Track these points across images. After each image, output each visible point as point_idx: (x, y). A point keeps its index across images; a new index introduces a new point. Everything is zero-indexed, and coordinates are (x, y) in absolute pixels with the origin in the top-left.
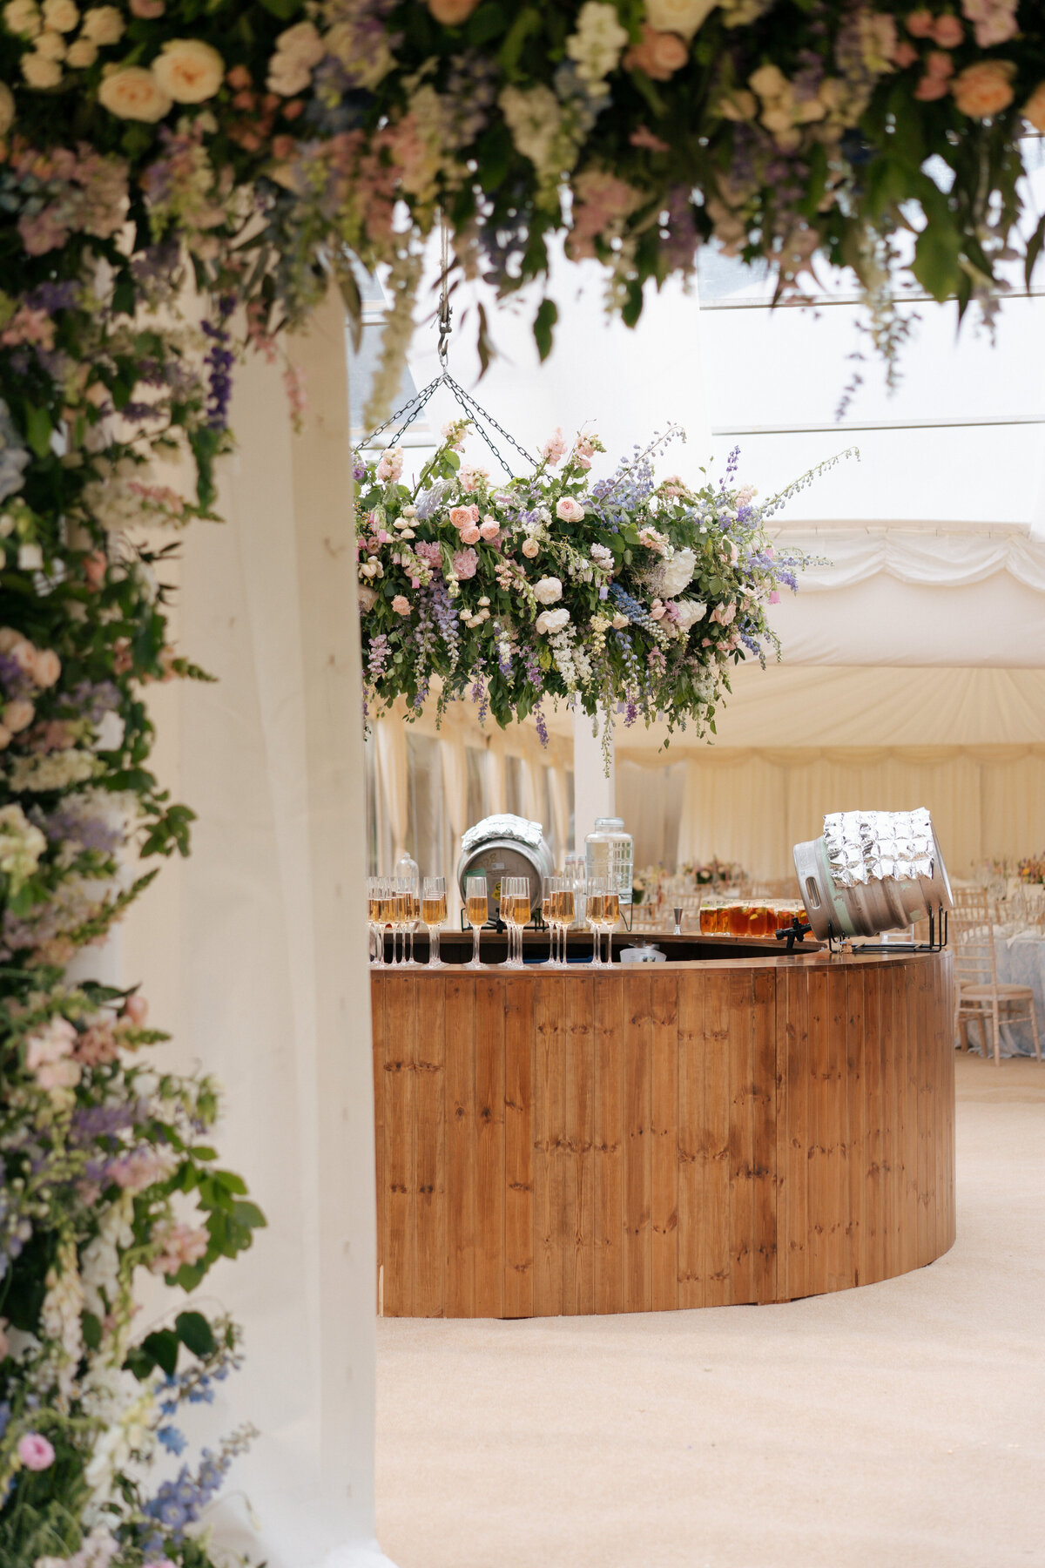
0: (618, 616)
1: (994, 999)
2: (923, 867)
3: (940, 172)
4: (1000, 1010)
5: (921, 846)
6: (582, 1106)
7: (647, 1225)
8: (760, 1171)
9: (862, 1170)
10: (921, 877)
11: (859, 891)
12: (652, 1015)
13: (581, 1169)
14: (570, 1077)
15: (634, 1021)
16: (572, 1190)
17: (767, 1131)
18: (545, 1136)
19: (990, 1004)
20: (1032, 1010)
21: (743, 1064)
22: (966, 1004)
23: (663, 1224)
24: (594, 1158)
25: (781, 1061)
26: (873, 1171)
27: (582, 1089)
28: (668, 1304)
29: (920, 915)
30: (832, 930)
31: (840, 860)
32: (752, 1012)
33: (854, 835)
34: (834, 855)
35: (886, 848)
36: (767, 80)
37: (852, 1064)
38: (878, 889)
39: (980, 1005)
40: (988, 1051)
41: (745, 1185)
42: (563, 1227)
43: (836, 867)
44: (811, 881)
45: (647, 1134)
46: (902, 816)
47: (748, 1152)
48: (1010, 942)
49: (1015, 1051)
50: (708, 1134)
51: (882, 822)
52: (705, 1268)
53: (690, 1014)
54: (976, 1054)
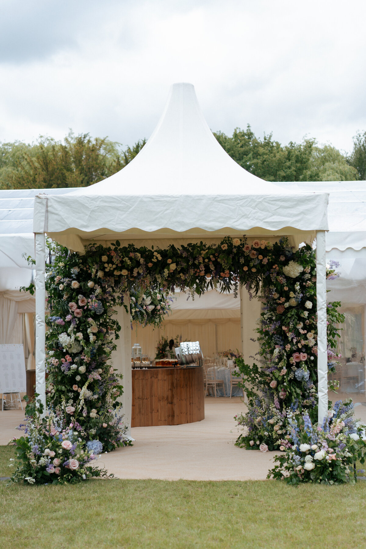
0: (137, 309)
1: (215, 383)
2: (198, 352)
3: (197, 281)
4: (216, 386)
5: (198, 348)
6: (143, 392)
7: (154, 412)
8: (172, 403)
9: (188, 404)
10: (198, 354)
11: (187, 356)
12: (154, 377)
13: (143, 403)
14: (141, 387)
15: (151, 378)
16: (141, 406)
17: (173, 396)
18: (137, 397)
19: (214, 384)
20: (223, 385)
21: (169, 385)
22: (209, 384)
23: (156, 412)
24: (145, 401)
25: (175, 385)
26: (190, 404)
27: (143, 389)
28: (157, 425)
29: (197, 360)
30: (182, 364)
31: (183, 351)
32: (170, 376)
33: (185, 346)
34: (182, 350)
35: (191, 348)
36: (181, 274)
37: (186, 385)
38: (190, 356)
39: (212, 384)
40: (214, 396)
41: (169, 405)
42: (140, 412)
43: (183, 352)
44: (178, 355)
45: (153, 397)
46: (194, 343)
47: (170, 400)
48: (218, 370)
49: (220, 395)
50: (163, 397)
51: (190, 344)
52: (163, 419)
53: (160, 377)
54: (211, 396)
